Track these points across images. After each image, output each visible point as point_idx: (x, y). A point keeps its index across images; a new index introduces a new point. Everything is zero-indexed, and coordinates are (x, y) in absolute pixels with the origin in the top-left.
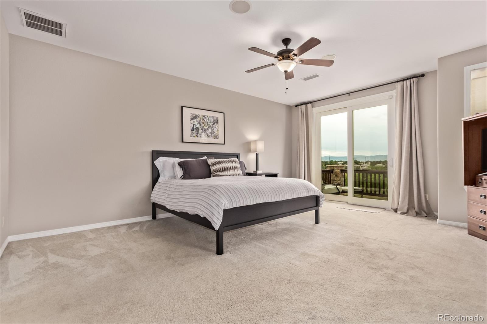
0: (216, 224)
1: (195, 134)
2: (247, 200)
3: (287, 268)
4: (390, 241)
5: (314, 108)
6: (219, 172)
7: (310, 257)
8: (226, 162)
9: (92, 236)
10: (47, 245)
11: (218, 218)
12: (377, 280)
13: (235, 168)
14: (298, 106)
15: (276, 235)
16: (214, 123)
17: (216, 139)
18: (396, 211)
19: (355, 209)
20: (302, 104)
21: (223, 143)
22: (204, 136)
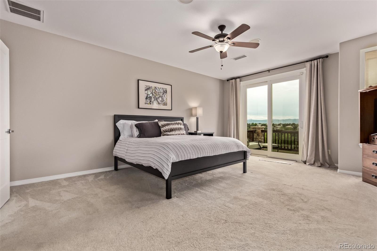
0: (166, 174)
1: (148, 102)
2: (190, 155)
3: (223, 210)
4: (303, 187)
5: (241, 82)
6: (168, 132)
7: (241, 201)
8: (173, 124)
9: (65, 183)
10: (29, 191)
11: (167, 170)
12: (295, 220)
13: (180, 129)
14: (229, 80)
15: (213, 183)
16: (164, 93)
17: (165, 106)
18: (305, 162)
19: (273, 161)
20: (232, 79)
21: (171, 109)
22: (155, 103)
